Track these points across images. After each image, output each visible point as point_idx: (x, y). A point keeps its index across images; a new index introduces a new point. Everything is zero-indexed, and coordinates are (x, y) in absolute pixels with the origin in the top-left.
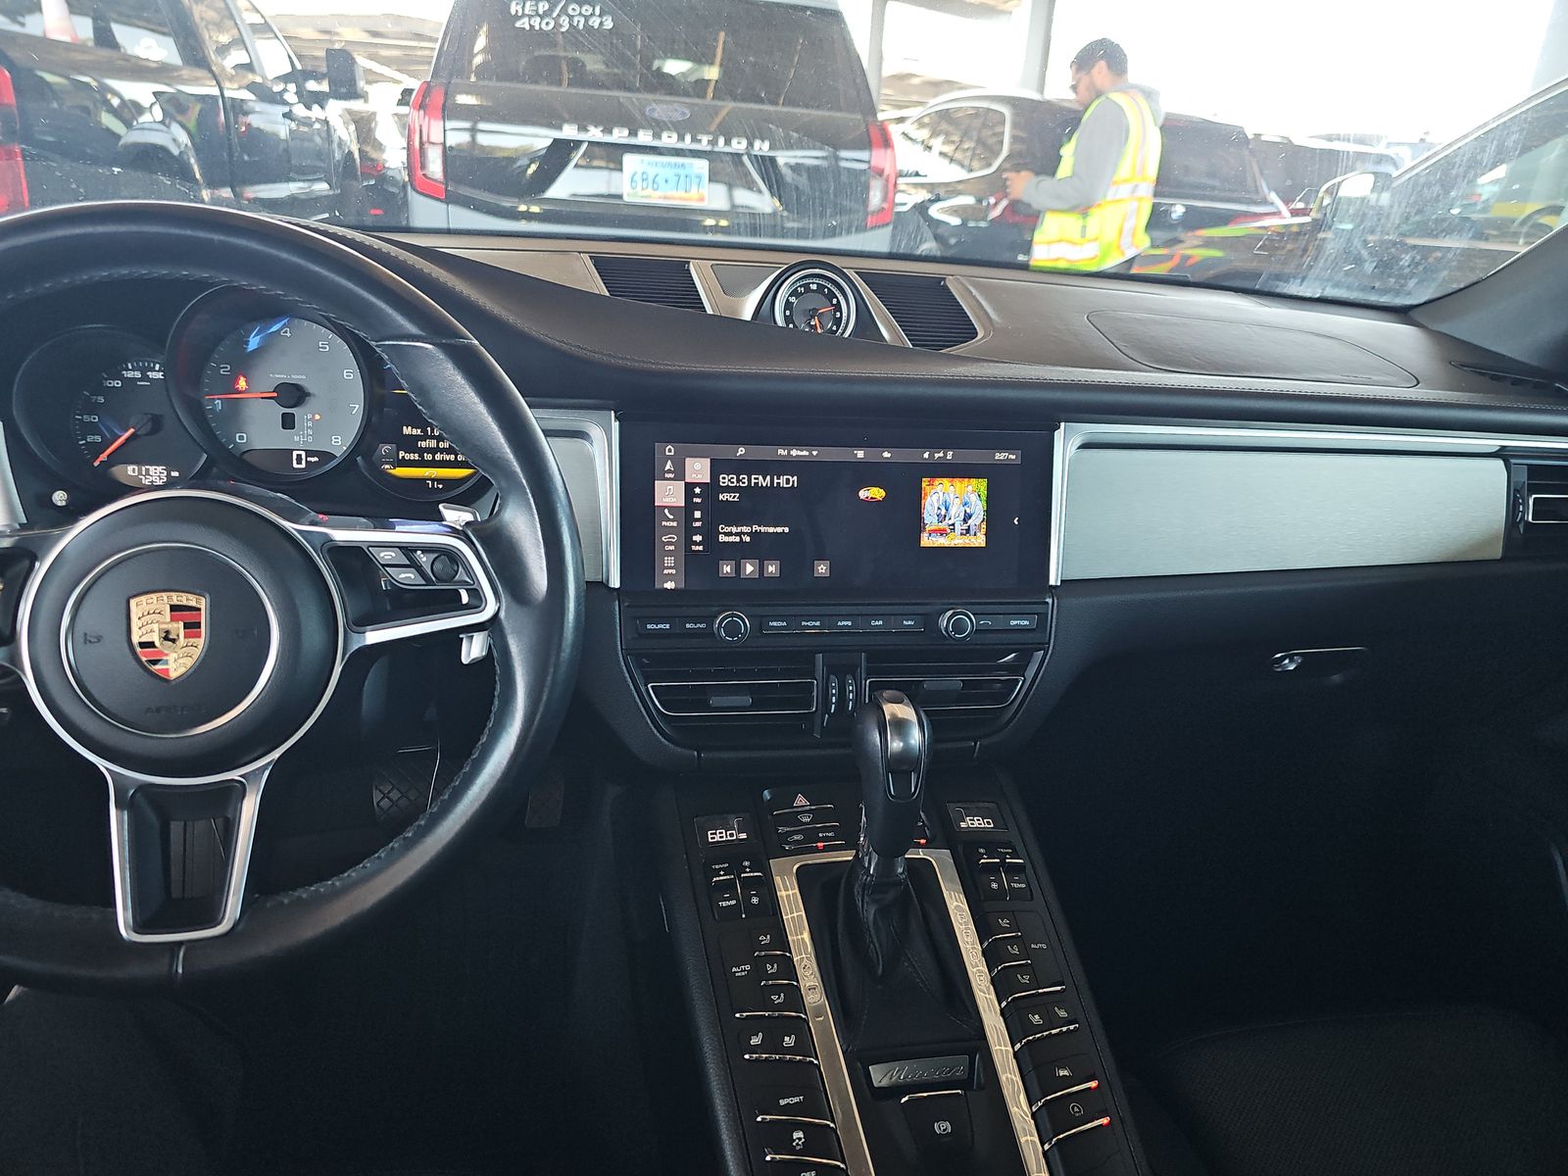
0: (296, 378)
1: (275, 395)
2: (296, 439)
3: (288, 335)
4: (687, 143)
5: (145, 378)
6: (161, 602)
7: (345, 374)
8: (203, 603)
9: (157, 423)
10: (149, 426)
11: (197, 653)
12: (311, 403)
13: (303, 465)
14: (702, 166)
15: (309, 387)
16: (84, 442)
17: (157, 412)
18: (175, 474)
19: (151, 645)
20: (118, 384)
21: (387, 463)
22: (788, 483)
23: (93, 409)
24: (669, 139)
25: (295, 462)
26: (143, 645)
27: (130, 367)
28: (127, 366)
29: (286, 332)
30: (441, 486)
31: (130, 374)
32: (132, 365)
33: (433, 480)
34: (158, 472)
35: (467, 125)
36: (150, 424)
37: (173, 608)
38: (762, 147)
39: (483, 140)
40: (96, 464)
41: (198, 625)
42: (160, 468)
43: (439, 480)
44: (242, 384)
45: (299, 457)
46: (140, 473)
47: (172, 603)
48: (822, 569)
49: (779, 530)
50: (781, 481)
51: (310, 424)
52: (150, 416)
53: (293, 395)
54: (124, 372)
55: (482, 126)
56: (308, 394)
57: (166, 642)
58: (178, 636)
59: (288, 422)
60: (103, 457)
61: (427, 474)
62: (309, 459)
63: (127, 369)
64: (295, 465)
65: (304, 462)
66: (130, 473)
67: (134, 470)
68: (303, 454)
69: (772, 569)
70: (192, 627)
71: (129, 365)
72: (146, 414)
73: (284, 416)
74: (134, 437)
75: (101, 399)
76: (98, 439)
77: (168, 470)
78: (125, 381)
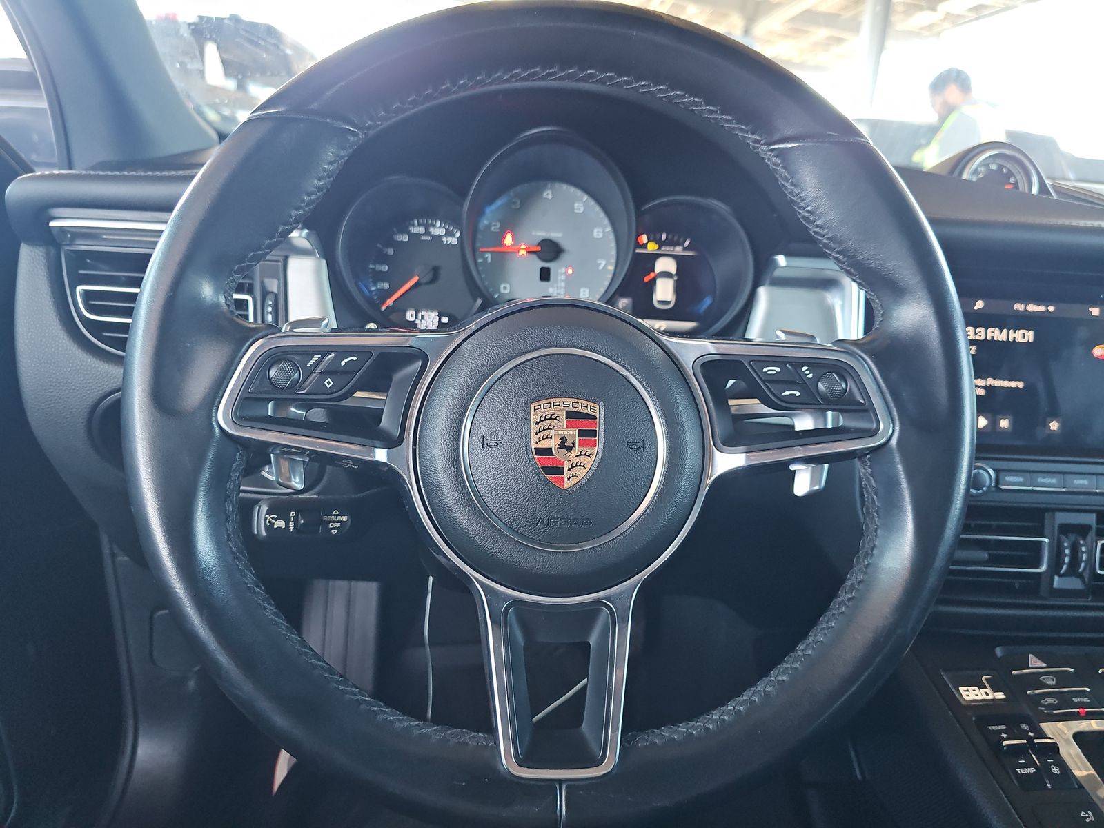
0: (555, 235)
1: (539, 249)
2: (551, 291)
3: (550, 196)
5: (427, 233)
6: (558, 408)
8: (598, 411)
9: (435, 273)
10: (430, 275)
11: (590, 463)
12: (565, 258)
15: (565, 244)
16: (375, 288)
17: (436, 264)
18: (445, 320)
19: (548, 451)
20: (405, 238)
22: (1024, 337)
23: (383, 259)
26: (539, 451)
27: (416, 223)
28: (414, 222)
29: (548, 194)
31: (416, 230)
32: (418, 222)
34: (431, 317)
36: (431, 273)
37: (570, 415)
40: (384, 308)
41: (593, 434)
42: (433, 314)
44: (508, 240)
46: (416, 318)
47: (568, 409)
48: (1054, 426)
49: (1013, 384)
50: (1016, 335)
51: (562, 277)
52: (431, 267)
53: (550, 251)
54: (412, 228)
56: (562, 251)
57: (561, 450)
58: (573, 444)
59: (545, 275)
60: (389, 302)
63: (413, 225)
66: (409, 317)
67: (412, 314)
69: (1004, 423)
70: (588, 435)
71: (416, 221)
72: (429, 264)
73: (542, 269)
74: (417, 285)
75: (391, 252)
76: (386, 286)
77: (440, 316)
78: (412, 236)
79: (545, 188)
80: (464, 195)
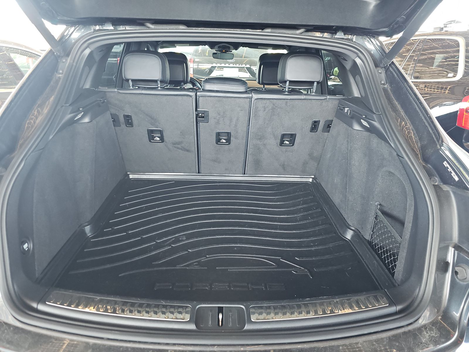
4: (235, 66)
14: (238, 69)
24: (231, 65)
35: (197, 64)
38: (248, 66)
39: (199, 67)
55: (199, 64)
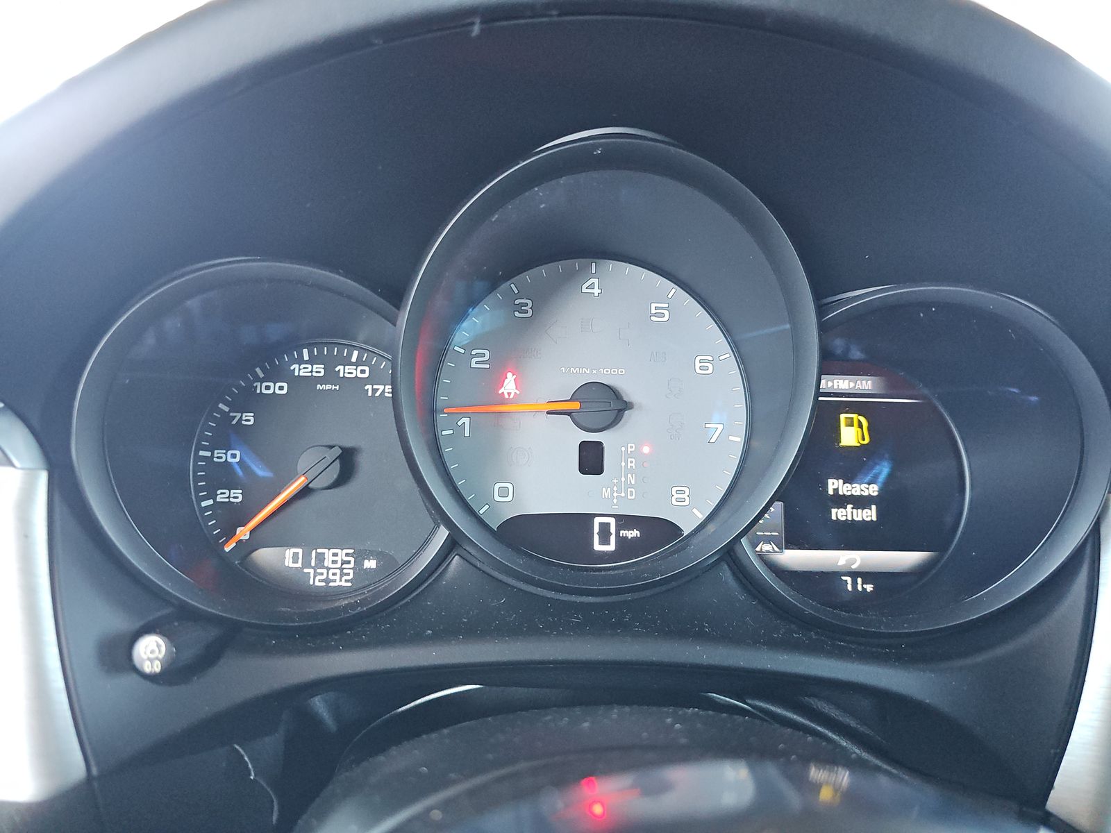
0: (610, 374)
1: (575, 406)
2: (606, 493)
3: (596, 291)
5: (330, 376)
7: (698, 365)
9: (347, 461)
10: (334, 473)
12: (634, 420)
13: (611, 547)
15: (630, 391)
16: (210, 502)
17: (348, 443)
18: (370, 564)
20: (280, 388)
21: (768, 540)
23: (231, 436)
25: (596, 538)
27: (306, 357)
28: (301, 355)
29: (592, 286)
30: (869, 588)
31: (303, 371)
32: (311, 353)
33: (854, 575)
34: (338, 559)
36: (337, 464)
40: (229, 546)
42: (342, 554)
43: (867, 576)
44: (509, 386)
45: (605, 528)
46: (307, 564)
51: (631, 464)
52: (337, 451)
53: (602, 407)
54: (296, 366)
56: (627, 406)
59: (591, 459)
60: (243, 533)
61: (842, 562)
62: (623, 533)
63: (300, 361)
64: (598, 547)
65: (613, 539)
66: (289, 562)
67: (295, 556)
68: (612, 521)
71: (305, 352)
72: (331, 447)
73: (584, 446)
74: (305, 492)
75: (249, 419)
76: (237, 496)
77: (360, 556)
78: (294, 381)
79: (584, 273)
80: (396, 297)
